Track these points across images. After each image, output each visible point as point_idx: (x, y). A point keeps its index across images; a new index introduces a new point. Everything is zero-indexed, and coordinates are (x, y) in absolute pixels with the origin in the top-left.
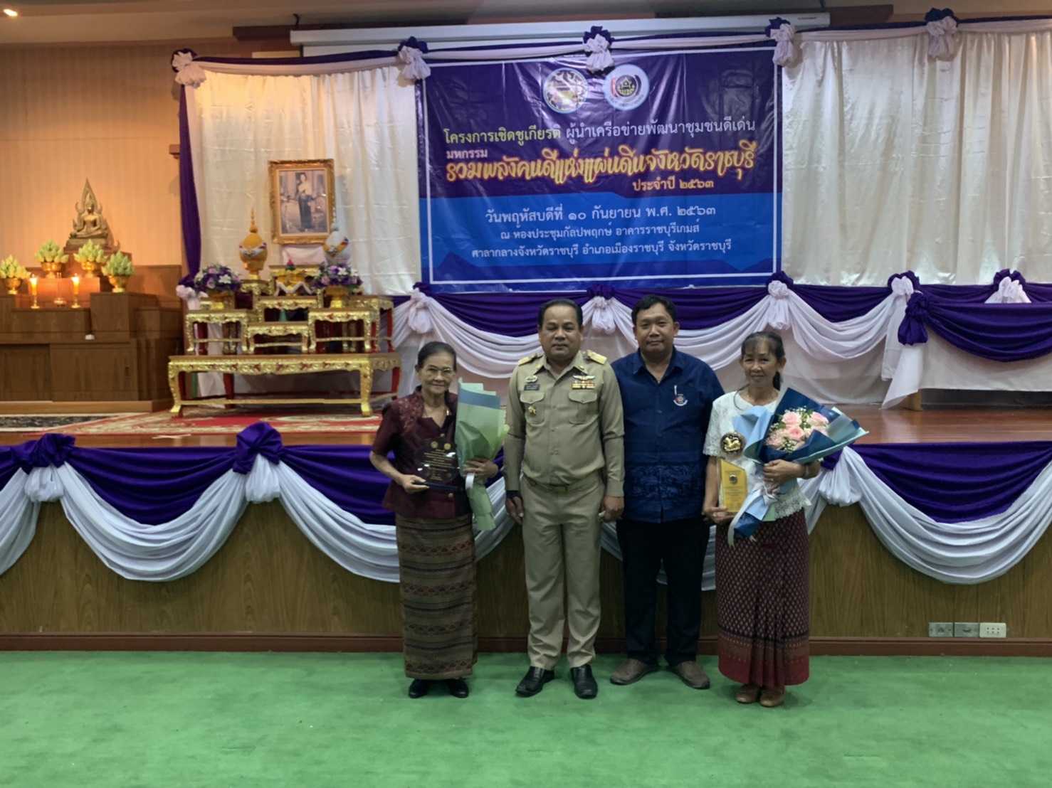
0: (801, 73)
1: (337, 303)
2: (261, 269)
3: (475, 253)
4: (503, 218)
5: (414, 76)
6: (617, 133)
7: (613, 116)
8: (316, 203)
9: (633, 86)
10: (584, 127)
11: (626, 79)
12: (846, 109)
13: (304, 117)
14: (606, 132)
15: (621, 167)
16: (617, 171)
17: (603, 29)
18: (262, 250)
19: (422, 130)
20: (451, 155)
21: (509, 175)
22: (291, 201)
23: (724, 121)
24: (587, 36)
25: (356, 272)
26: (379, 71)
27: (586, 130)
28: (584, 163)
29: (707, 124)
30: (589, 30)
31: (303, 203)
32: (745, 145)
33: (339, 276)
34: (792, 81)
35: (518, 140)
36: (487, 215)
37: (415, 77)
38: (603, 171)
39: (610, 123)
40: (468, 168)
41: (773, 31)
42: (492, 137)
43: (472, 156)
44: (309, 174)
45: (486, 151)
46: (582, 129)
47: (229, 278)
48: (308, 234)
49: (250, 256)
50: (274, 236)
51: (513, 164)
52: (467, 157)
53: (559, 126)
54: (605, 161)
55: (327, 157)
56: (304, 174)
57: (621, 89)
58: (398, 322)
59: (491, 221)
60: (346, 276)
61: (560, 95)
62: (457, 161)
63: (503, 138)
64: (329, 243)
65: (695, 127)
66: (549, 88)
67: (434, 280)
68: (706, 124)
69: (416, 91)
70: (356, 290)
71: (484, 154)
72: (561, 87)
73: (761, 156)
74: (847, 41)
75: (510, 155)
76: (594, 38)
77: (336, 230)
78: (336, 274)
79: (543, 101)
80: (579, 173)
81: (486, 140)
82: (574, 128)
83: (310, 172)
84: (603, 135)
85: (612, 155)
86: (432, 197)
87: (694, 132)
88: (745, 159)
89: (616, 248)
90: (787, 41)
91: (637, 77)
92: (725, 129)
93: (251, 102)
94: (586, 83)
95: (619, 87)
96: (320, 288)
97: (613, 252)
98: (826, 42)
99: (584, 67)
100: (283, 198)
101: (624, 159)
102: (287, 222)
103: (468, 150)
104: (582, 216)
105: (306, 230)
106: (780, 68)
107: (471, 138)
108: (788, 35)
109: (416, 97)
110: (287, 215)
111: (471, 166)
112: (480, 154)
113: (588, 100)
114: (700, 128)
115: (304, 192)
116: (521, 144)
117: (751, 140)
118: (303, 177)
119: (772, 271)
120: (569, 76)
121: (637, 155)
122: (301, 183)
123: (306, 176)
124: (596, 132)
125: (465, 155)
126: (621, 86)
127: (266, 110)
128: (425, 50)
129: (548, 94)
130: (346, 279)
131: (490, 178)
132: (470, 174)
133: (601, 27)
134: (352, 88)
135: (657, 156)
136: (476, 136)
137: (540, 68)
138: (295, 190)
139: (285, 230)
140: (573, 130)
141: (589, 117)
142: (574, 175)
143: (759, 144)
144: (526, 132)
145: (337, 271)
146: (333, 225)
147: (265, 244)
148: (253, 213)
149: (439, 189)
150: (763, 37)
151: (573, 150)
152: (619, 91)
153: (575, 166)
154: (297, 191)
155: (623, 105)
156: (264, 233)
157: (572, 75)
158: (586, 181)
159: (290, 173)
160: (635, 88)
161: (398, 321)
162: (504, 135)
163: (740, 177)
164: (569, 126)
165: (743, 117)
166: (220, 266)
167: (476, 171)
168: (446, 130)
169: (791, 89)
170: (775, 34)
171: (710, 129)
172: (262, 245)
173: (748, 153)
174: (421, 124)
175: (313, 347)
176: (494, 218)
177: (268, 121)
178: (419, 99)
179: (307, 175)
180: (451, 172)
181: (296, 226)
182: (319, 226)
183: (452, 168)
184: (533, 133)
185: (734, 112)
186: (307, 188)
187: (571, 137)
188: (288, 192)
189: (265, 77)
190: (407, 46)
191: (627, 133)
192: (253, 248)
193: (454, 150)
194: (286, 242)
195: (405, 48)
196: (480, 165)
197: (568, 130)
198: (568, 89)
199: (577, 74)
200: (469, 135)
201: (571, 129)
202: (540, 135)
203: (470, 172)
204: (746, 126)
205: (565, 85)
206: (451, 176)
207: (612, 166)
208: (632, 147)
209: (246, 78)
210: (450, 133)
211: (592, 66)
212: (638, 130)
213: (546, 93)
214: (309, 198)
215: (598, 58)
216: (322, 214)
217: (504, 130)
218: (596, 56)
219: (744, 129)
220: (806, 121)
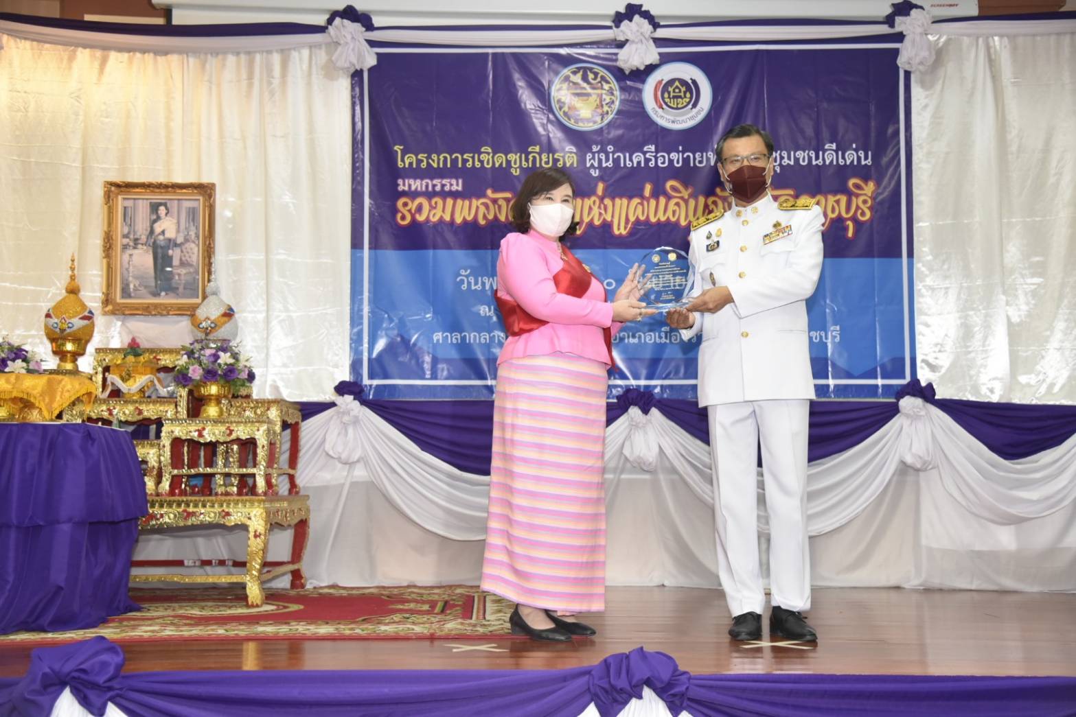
0: (941, 82)
1: (212, 411)
2: (82, 354)
3: (438, 336)
4: (483, 284)
5: (350, 63)
6: (663, 163)
7: (657, 138)
8: (182, 252)
9: (688, 95)
10: (613, 153)
11: (677, 83)
12: (1009, 137)
13: (169, 119)
14: (647, 161)
15: (669, 213)
16: (663, 219)
17: (643, 9)
18: (86, 322)
19: (360, 146)
20: (404, 185)
21: (496, 218)
22: (140, 246)
23: (824, 151)
24: (619, 19)
25: (247, 360)
26: (295, 54)
27: (615, 156)
28: (614, 206)
29: (800, 154)
30: (622, 10)
31: (159, 251)
32: (857, 186)
33: (220, 365)
34: (927, 93)
35: (512, 167)
36: (458, 280)
37: (354, 65)
38: (642, 218)
39: (653, 148)
40: (430, 205)
41: (898, 19)
42: (470, 160)
43: (438, 188)
44: (174, 206)
45: (460, 181)
46: (611, 155)
47: (24, 365)
48: (164, 299)
49: (62, 331)
50: (106, 302)
51: (503, 203)
52: (430, 188)
53: (575, 151)
54: (645, 203)
55: (205, 180)
56: (165, 205)
57: (669, 97)
58: (308, 446)
59: (464, 287)
60: (231, 364)
61: (577, 103)
62: (413, 195)
63: (488, 163)
64: (201, 313)
65: (782, 158)
66: (561, 92)
67: (371, 377)
68: (798, 153)
69: (353, 89)
70: (243, 392)
71: (456, 185)
72: (578, 91)
73: (881, 203)
74: (1008, 36)
75: (495, 191)
76: (631, 20)
77: (215, 293)
78: (216, 361)
79: (551, 110)
80: (604, 220)
81: (460, 165)
82: (599, 152)
83: (176, 202)
84: (643, 165)
85: (656, 194)
86: (370, 248)
87: (780, 165)
88: (858, 207)
89: (663, 335)
90: (921, 34)
91: (694, 82)
92: (827, 162)
93: (80, 90)
94: (617, 87)
95: (666, 95)
96: (184, 386)
97: (658, 341)
98: (977, 38)
99: (614, 64)
100: (126, 241)
101: (673, 201)
102: (131, 279)
103: (432, 179)
104: (609, 284)
105: (163, 294)
106: (908, 74)
107: (436, 161)
108: (923, 25)
109: (353, 97)
110: (131, 269)
111: (436, 203)
112: (451, 185)
113: (619, 112)
114: (789, 158)
115: (163, 232)
116: (515, 172)
117: (866, 179)
118: (162, 208)
119: (904, 377)
120: (591, 76)
121: (694, 196)
122: (158, 218)
123: (167, 209)
124: (631, 160)
125: (427, 186)
126: (669, 93)
127: (105, 103)
128: (369, 26)
129: (559, 101)
130: (231, 370)
131: (465, 222)
132: (434, 215)
133: (641, 6)
134: (250, 77)
135: (724, 199)
136: (445, 158)
137: (547, 63)
138: (149, 229)
139: (126, 293)
140: (596, 155)
141: (620, 138)
142: (597, 222)
143: (878, 184)
144: (523, 156)
145: (216, 357)
146: (211, 287)
147: (90, 312)
148: (73, 261)
149: (385, 238)
150: (884, 29)
151: (596, 185)
152: (667, 100)
153: (599, 207)
154: (152, 231)
155: (673, 122)
156: (92, 296)
157: (596, 74)
158: (616, 232)
159: (140, 201)
160: (691, 98)
161: (307, 442)
162: (488, 158)
163: (850, 234)
164: (590, 150)
165: (854, 146)
166: (9, 344)
167: (443, 211)
168: (398, 148)
169: (926, 106)
170: (901, 24)
171: (804, 161)
172: (86, 314)
173: (861, 199)
174: (359, 137)
175: (166, 485)
176: (469, 283)
177: (107, 120)
178: (356, 100)
179: (168, 205)
180: (404, 210)
181: (146, 287)
182: (185, 288)
183: (405, 204)
184: (534, 158)
185: (839, 137)
186: (168, 227)
187: (592, 165)
188: (135, 233)
189: (106, 53)
190: (342, 18)
191: (678, 162)
192: (70, 318)
193: (409, 177)
194: (127, 312)
195: (338, 20)
196: (450, 202)
197: (589, 156)
198: (588, 95)
199: (603, 72)
200: (434, 156)
201: (594, 153)
202: (545, 161)
203: (434, 212)
204: (859, 159)
205: (584, 88)
206: (403, 218)
207: (657, 211)
208: (686, 186)
209: (74, 52)
210: (404, 153)
211: (626, 62)
212: (695, 159)
213: (556, 100)
214: (172, 243)
215: (637, 50)
216: (192, 270)
217: (490, 150)
218: (634, 46)
219: (855, 163)
220: (947, 153)
